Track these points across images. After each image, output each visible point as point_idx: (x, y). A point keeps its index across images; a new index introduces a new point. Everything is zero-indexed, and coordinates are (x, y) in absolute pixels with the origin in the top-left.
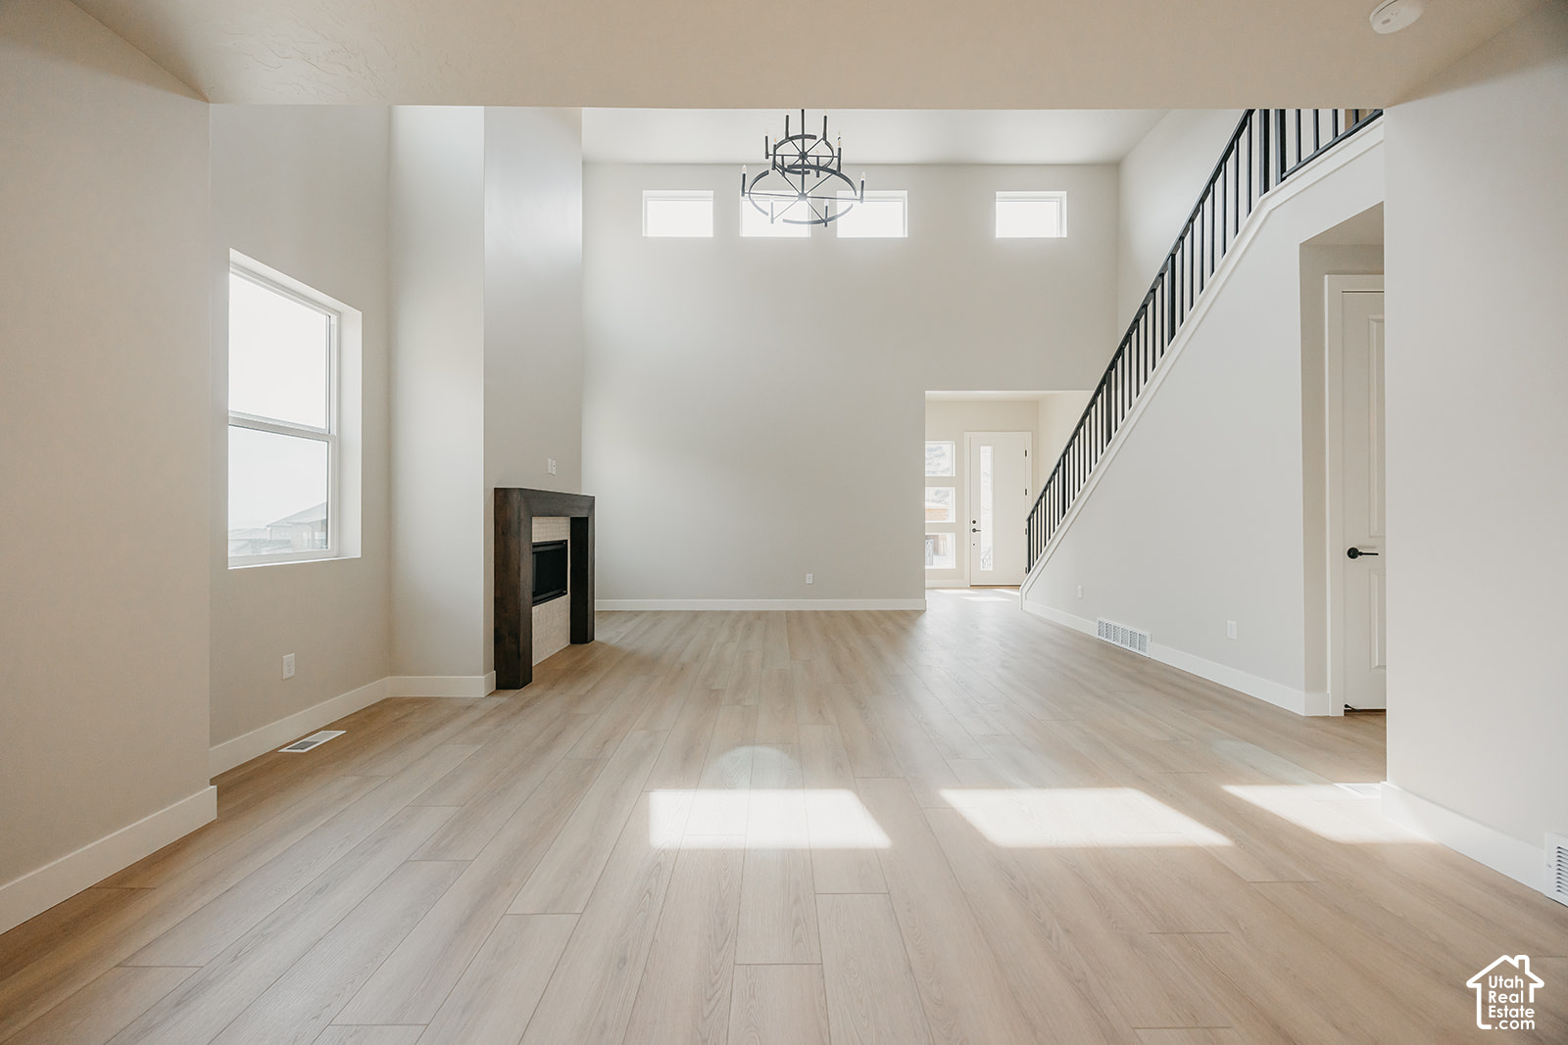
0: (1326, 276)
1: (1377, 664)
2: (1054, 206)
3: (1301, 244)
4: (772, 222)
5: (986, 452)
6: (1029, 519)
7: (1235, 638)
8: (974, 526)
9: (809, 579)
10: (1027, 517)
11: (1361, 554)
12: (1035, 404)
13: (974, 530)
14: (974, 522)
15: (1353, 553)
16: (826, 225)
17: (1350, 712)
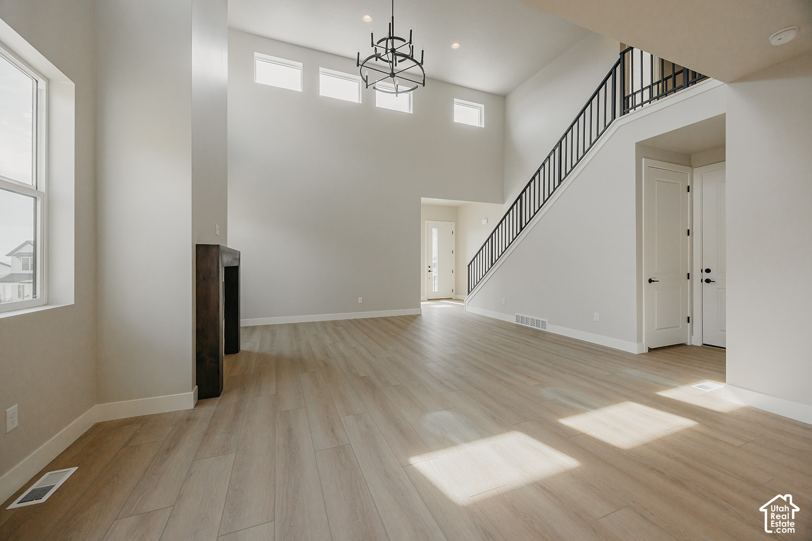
0: (643, 159)
1: (656, 329)
2: (477, 111)
3: (636, 143)
4: (367, 88)
5: (435, 231)
6: (469, 266)
7: (598, 321)
8: (429, 269)
9: (360, 300)
10: (468, 264)
11: (654, 281)
12: (456, 209)
13: (429, 271)
14: (429, 267)
15: (650, 281)
16: (397, 96)
17: (650, 350)
